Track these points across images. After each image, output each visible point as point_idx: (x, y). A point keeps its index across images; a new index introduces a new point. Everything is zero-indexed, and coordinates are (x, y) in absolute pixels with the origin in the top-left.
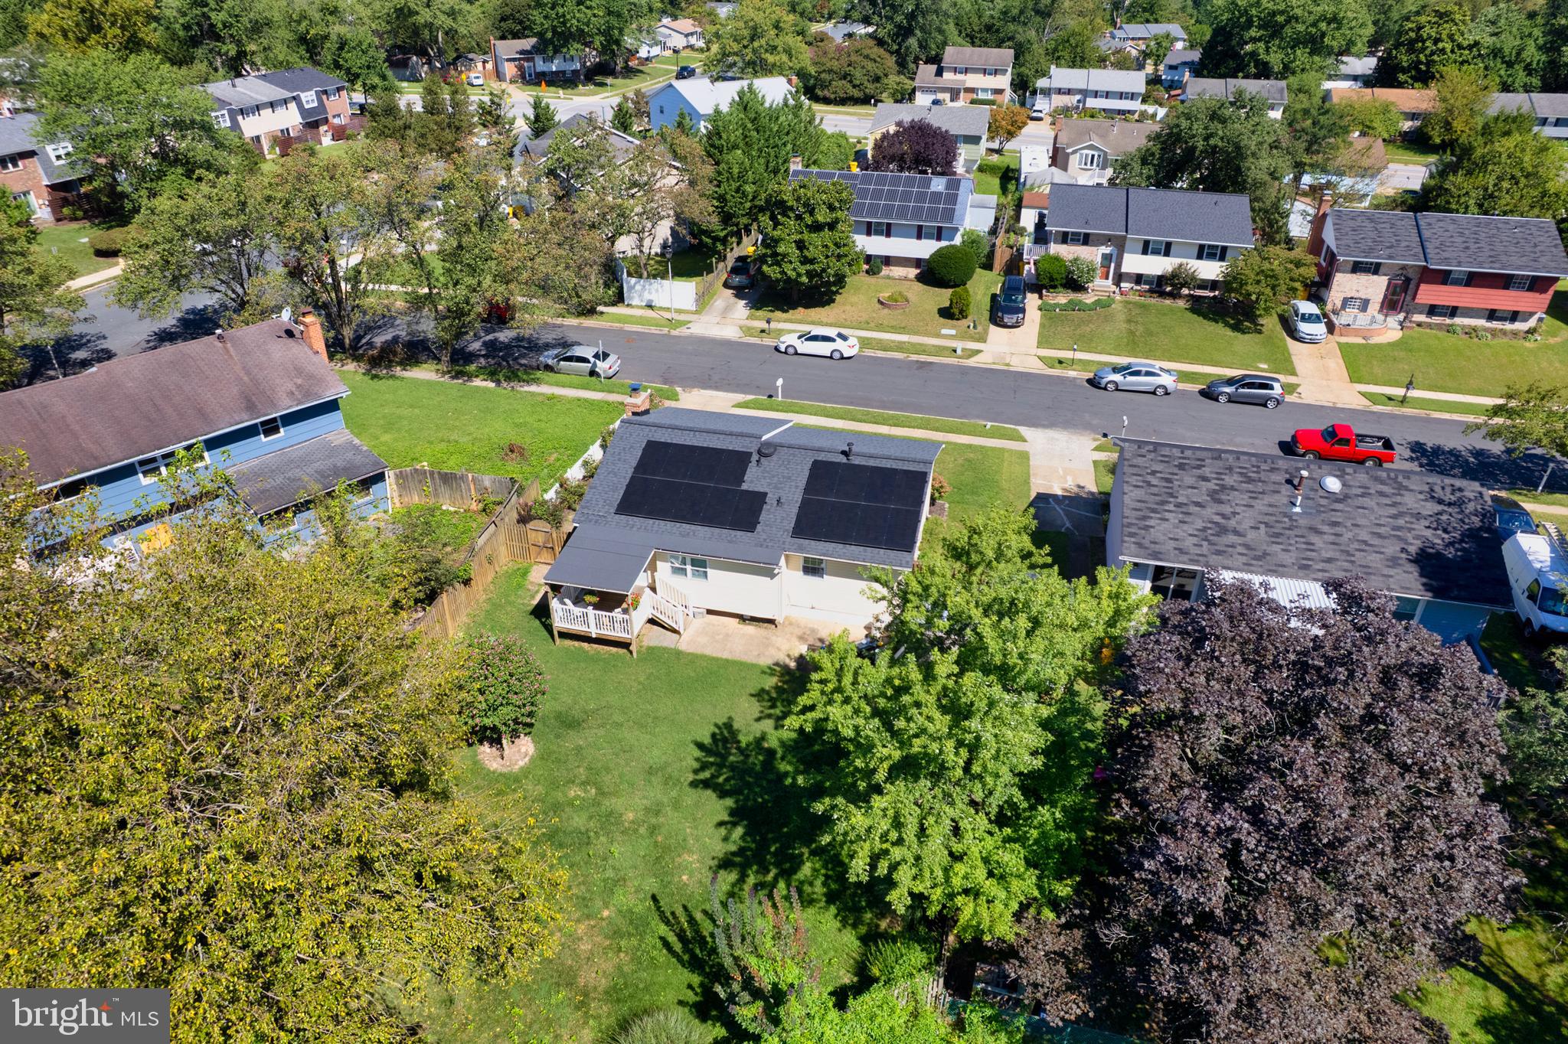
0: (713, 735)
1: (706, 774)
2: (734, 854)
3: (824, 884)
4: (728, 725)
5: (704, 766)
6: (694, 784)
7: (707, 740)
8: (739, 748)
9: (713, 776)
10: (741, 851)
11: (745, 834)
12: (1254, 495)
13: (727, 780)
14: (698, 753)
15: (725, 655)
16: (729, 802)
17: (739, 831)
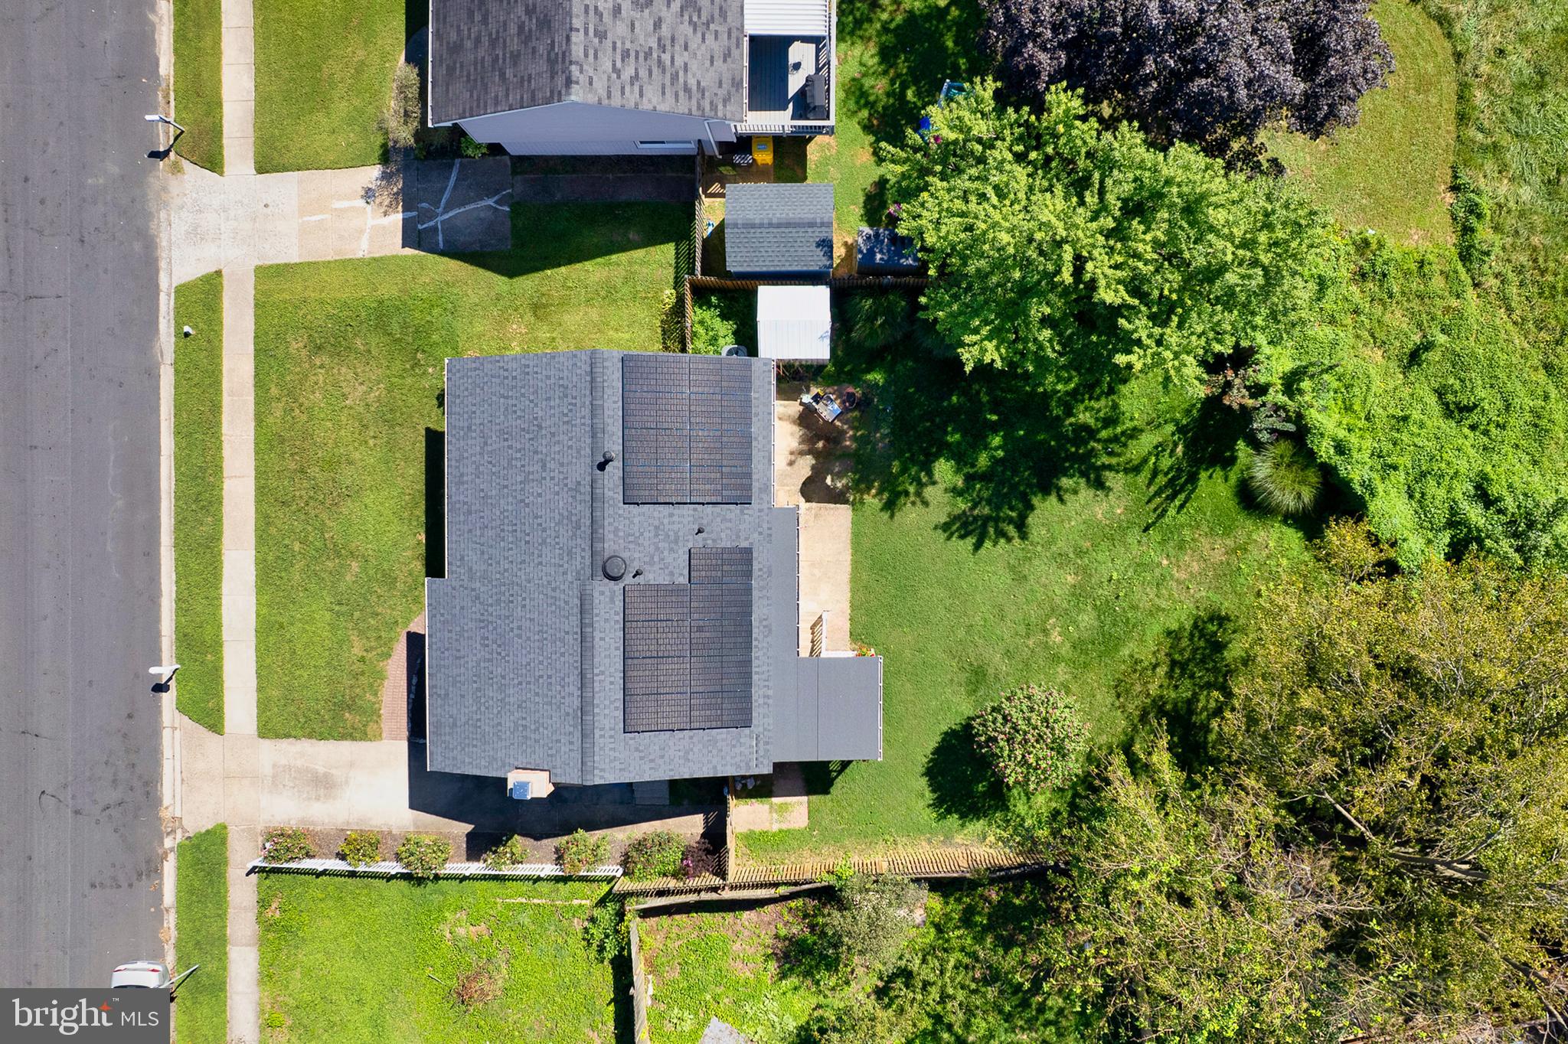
1: (1011, 530)
2: (1088, 481)
4: (946, 527)
5: (1001, 534)
6: (1024, 536)
7: (971, 541)
8: (972, 509)
9: (1011, 521)
10: (1084, 474)
11: (1065, 475)
13: (1012, 509)
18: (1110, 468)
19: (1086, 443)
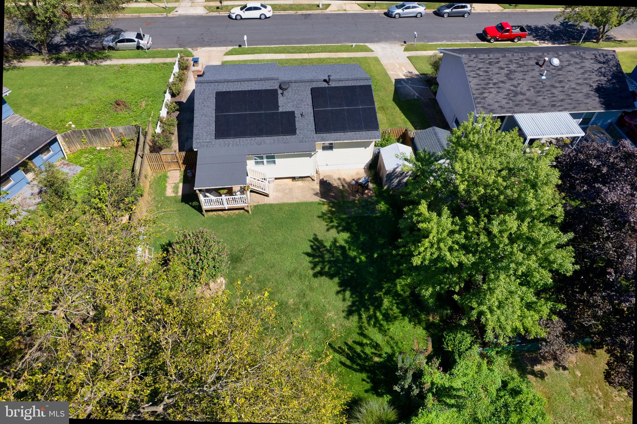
0: (311, 246)
1: (318, 269)
2: (350, 306)
3: (398, 308)
4: (316, 239)
5: (315, 265)
6: (315, 275)
7: (309, 250)
8: (327, 250)
9: (322, 269)
10: (354, 303)
11: (352, 294)
12: (525, 73)
13: (329, 268)
14: (308, 259)
15: (295, 201)
16: (336, 280)
17: (348, 294)
18: (360, 318)
19: (372, 305)
